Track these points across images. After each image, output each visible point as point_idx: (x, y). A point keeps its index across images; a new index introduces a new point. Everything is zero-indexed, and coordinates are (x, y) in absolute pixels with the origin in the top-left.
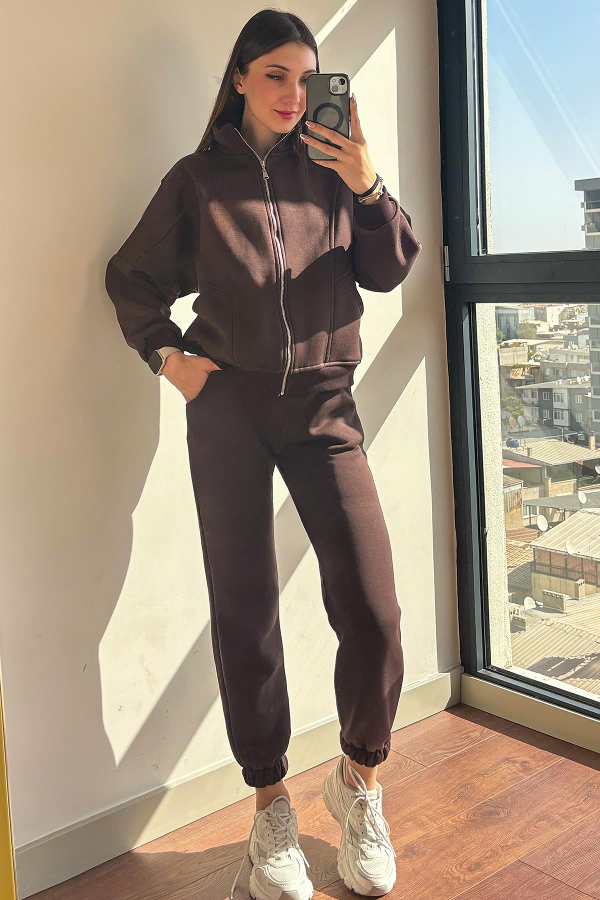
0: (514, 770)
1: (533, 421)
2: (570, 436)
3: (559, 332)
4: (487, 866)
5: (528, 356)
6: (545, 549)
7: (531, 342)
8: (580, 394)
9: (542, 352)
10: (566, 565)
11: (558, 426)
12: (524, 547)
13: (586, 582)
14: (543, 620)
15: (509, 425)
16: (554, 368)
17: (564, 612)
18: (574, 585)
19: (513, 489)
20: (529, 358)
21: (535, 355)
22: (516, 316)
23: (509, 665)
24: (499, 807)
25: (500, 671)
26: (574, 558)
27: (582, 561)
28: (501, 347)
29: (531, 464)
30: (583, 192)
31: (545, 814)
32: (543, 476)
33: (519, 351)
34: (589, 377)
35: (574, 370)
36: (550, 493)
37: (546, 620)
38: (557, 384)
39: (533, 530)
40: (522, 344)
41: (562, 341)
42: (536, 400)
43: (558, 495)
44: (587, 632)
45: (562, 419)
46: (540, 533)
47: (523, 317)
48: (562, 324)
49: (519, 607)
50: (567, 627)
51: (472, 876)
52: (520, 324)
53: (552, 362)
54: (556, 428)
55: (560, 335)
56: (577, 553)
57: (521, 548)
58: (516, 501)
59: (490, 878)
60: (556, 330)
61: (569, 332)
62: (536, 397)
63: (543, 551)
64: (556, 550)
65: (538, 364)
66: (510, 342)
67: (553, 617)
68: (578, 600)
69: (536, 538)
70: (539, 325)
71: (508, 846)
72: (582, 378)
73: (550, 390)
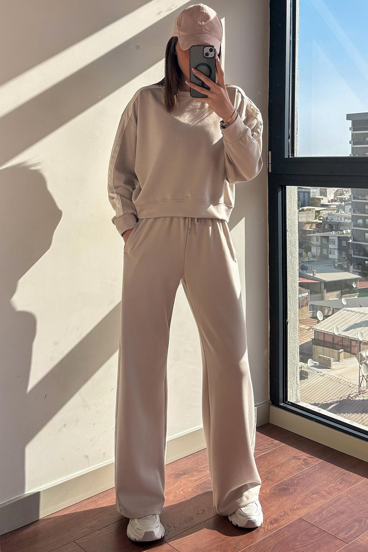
0: (299, 464)
1: (317, 255)
2: (338, 264)
3: (334, 203)
4: (282, 521)
5: (315, 217)
6: (321, 331)
7: (317, 209)
8: (345, 240)
9: (323, 214)
10: (333, 340)
11: (331, 258)
12: (309, 330)
13: (344, 351)
14: (318, 372)
15: (303, 257)
16: (330, 225)
17: (331, 368)
18: (337, 352)
19: (303, 295)
20: (316, 218)
21: (319, 216)
22: (309, 193)
23: (298, 401)
24: (290, 486)
25: (293, 405)
26: (338, 337)
27: (343, 338)
28: (299, 211)
29: (314, 280)
30: (351, 121)
31: (316, 491)
32: (321, 288)
33: (310, 213)
34: (350, 231)
35: (342, 226)
36: (325, 298)
37: (320, 372)
38: (331, 234)
39: (314, 319)
40: (312, 210)
41: (335, 209)
42: (319, 243)
43: (330, 300)
44: (344, 380)
45: (334, 254)
46: (319, 321)
47: (313, 194)
48: (336, 199)
49: (305, 364)
50: (332, 377)
51: (272, 527)
52: (311, 198)
53: (329, 221)
54: (330, 260)
55: (335, 205)
56: (340, 334)
57: (307, 330)
58: (306, 302)
59: (283, 528)
60: (332, 202)
61: (339, 203)
62: (319, 241)
63: (320, 332)
64: (327, 332)
65: (321, 222)
66: (305, 208)
67: (324, 371)
68: (339, 361)
69: (316, 324)
70: (322, 199)
71: (294, 509)
72: (347, 231)
73: (328, 237)
